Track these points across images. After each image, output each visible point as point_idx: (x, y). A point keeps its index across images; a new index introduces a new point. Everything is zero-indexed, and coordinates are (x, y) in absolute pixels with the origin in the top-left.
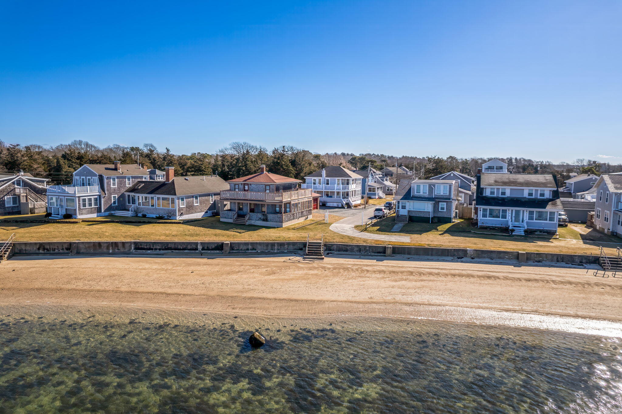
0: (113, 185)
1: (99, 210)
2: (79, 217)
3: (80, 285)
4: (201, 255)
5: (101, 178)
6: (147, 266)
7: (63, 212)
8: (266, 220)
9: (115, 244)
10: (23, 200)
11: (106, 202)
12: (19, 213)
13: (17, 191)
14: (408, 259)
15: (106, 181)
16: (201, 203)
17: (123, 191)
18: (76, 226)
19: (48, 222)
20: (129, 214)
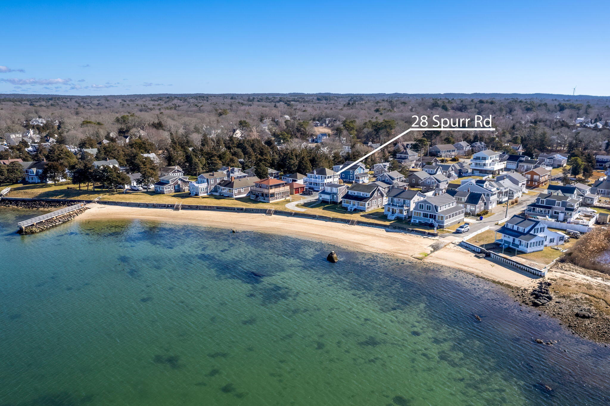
0: (212, 182)
1: (207, 192)
2: (200, 195)
3: (200, 218)
4: (236, 212)
5: (207, 180)
6: (219, 214)
7: (195, 193)
8: (264, 199)
9: (211, 207)
10: (181, 187)
11: (209, 189)
12: (179, 191)
13: (179, 183)
14: (298, 217)
15: (209, 181)
16: (244, 190)
17: (216, 184)
18: (199, 199)
19: (189, 197)
20: (217, 194)
